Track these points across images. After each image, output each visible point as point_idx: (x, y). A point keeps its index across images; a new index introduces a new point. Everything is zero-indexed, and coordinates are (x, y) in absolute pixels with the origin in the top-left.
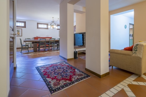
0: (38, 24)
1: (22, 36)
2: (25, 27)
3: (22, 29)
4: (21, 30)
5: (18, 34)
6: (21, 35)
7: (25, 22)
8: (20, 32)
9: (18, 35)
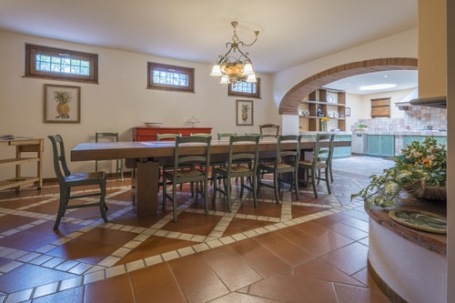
0: (151, 66)
1: (79, 121)
2: (93, 78)
3: (79, 88)
4: (74, 93)
5: (59, 111)
6: (73, 116)
7: (93, 59)
8: (72, 105)
9: (63, 116)
